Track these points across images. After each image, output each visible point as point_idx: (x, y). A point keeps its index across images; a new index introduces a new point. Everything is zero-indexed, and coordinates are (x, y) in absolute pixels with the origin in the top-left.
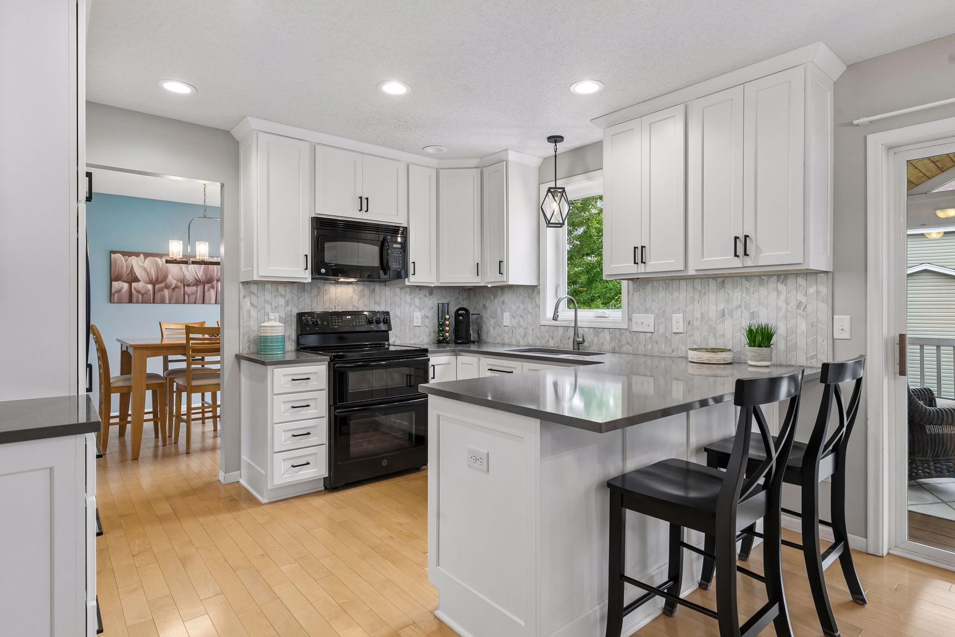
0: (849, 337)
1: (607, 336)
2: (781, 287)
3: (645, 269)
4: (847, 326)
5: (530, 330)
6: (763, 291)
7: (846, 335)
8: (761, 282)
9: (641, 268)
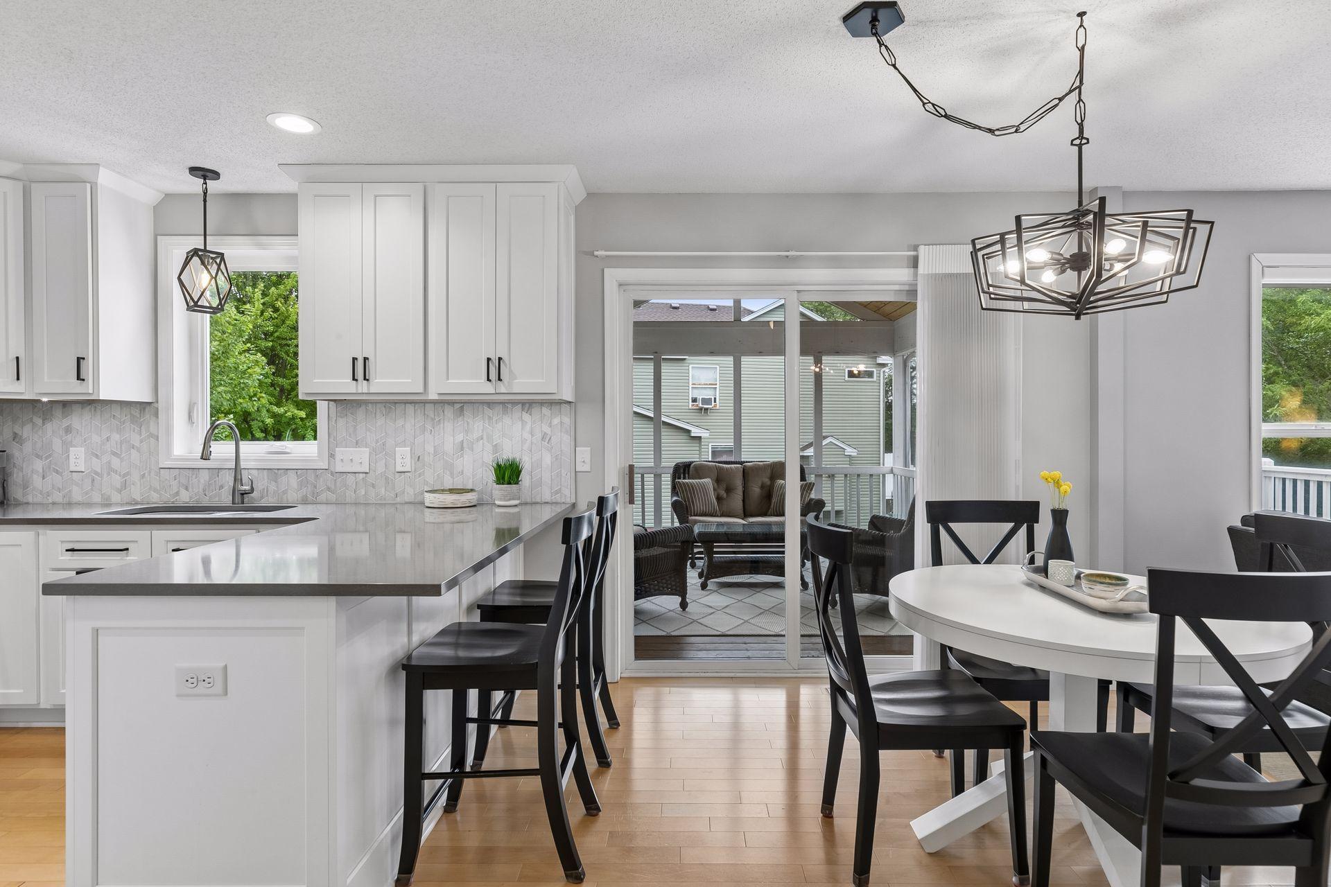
0: (589, 469)
1: (293, 480)
2: (526, 416)
3: (368, 388)
4: (588, 460)
5: (135, 477)
6: (507, 420)
7: (587, 468)
8: (505, 411)
9: (363, 387)
